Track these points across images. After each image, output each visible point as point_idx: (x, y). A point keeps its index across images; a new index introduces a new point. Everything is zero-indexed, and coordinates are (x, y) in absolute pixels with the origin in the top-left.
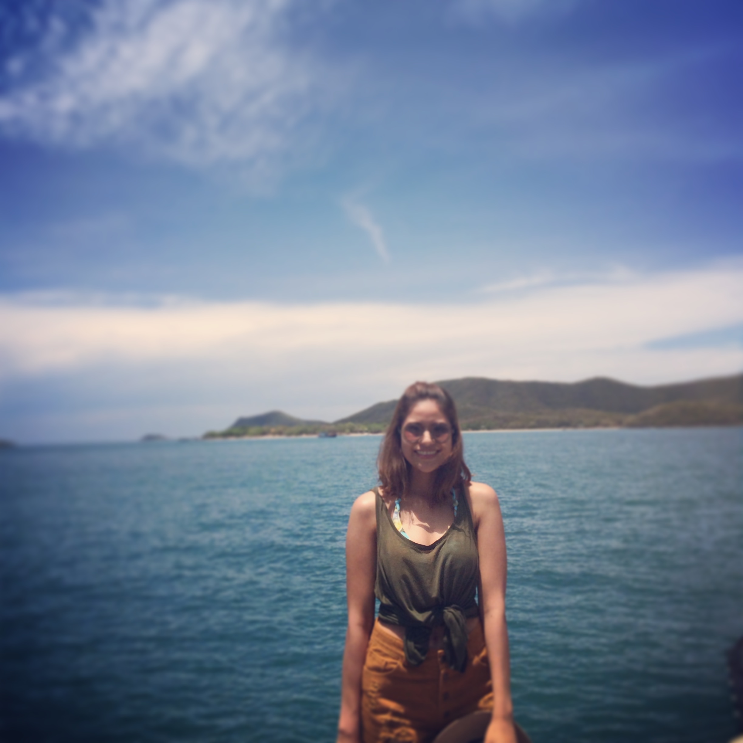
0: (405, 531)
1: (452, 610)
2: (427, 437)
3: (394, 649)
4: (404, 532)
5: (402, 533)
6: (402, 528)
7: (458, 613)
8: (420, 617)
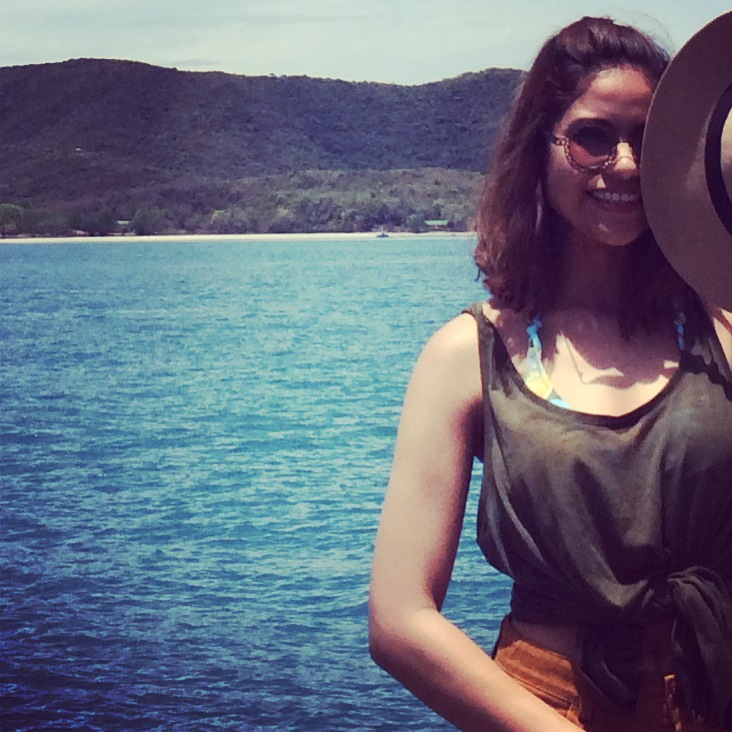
0: (561, 396)
1: (694, 579)
2: (624, 157)
3: (556, 682)
4: (558, 398)
5: (555, 402)
6: (553, 390)
7: (709, 587)
8: (618, 594)
